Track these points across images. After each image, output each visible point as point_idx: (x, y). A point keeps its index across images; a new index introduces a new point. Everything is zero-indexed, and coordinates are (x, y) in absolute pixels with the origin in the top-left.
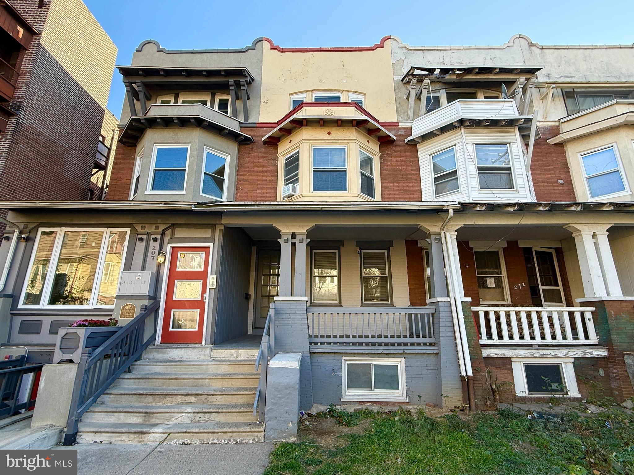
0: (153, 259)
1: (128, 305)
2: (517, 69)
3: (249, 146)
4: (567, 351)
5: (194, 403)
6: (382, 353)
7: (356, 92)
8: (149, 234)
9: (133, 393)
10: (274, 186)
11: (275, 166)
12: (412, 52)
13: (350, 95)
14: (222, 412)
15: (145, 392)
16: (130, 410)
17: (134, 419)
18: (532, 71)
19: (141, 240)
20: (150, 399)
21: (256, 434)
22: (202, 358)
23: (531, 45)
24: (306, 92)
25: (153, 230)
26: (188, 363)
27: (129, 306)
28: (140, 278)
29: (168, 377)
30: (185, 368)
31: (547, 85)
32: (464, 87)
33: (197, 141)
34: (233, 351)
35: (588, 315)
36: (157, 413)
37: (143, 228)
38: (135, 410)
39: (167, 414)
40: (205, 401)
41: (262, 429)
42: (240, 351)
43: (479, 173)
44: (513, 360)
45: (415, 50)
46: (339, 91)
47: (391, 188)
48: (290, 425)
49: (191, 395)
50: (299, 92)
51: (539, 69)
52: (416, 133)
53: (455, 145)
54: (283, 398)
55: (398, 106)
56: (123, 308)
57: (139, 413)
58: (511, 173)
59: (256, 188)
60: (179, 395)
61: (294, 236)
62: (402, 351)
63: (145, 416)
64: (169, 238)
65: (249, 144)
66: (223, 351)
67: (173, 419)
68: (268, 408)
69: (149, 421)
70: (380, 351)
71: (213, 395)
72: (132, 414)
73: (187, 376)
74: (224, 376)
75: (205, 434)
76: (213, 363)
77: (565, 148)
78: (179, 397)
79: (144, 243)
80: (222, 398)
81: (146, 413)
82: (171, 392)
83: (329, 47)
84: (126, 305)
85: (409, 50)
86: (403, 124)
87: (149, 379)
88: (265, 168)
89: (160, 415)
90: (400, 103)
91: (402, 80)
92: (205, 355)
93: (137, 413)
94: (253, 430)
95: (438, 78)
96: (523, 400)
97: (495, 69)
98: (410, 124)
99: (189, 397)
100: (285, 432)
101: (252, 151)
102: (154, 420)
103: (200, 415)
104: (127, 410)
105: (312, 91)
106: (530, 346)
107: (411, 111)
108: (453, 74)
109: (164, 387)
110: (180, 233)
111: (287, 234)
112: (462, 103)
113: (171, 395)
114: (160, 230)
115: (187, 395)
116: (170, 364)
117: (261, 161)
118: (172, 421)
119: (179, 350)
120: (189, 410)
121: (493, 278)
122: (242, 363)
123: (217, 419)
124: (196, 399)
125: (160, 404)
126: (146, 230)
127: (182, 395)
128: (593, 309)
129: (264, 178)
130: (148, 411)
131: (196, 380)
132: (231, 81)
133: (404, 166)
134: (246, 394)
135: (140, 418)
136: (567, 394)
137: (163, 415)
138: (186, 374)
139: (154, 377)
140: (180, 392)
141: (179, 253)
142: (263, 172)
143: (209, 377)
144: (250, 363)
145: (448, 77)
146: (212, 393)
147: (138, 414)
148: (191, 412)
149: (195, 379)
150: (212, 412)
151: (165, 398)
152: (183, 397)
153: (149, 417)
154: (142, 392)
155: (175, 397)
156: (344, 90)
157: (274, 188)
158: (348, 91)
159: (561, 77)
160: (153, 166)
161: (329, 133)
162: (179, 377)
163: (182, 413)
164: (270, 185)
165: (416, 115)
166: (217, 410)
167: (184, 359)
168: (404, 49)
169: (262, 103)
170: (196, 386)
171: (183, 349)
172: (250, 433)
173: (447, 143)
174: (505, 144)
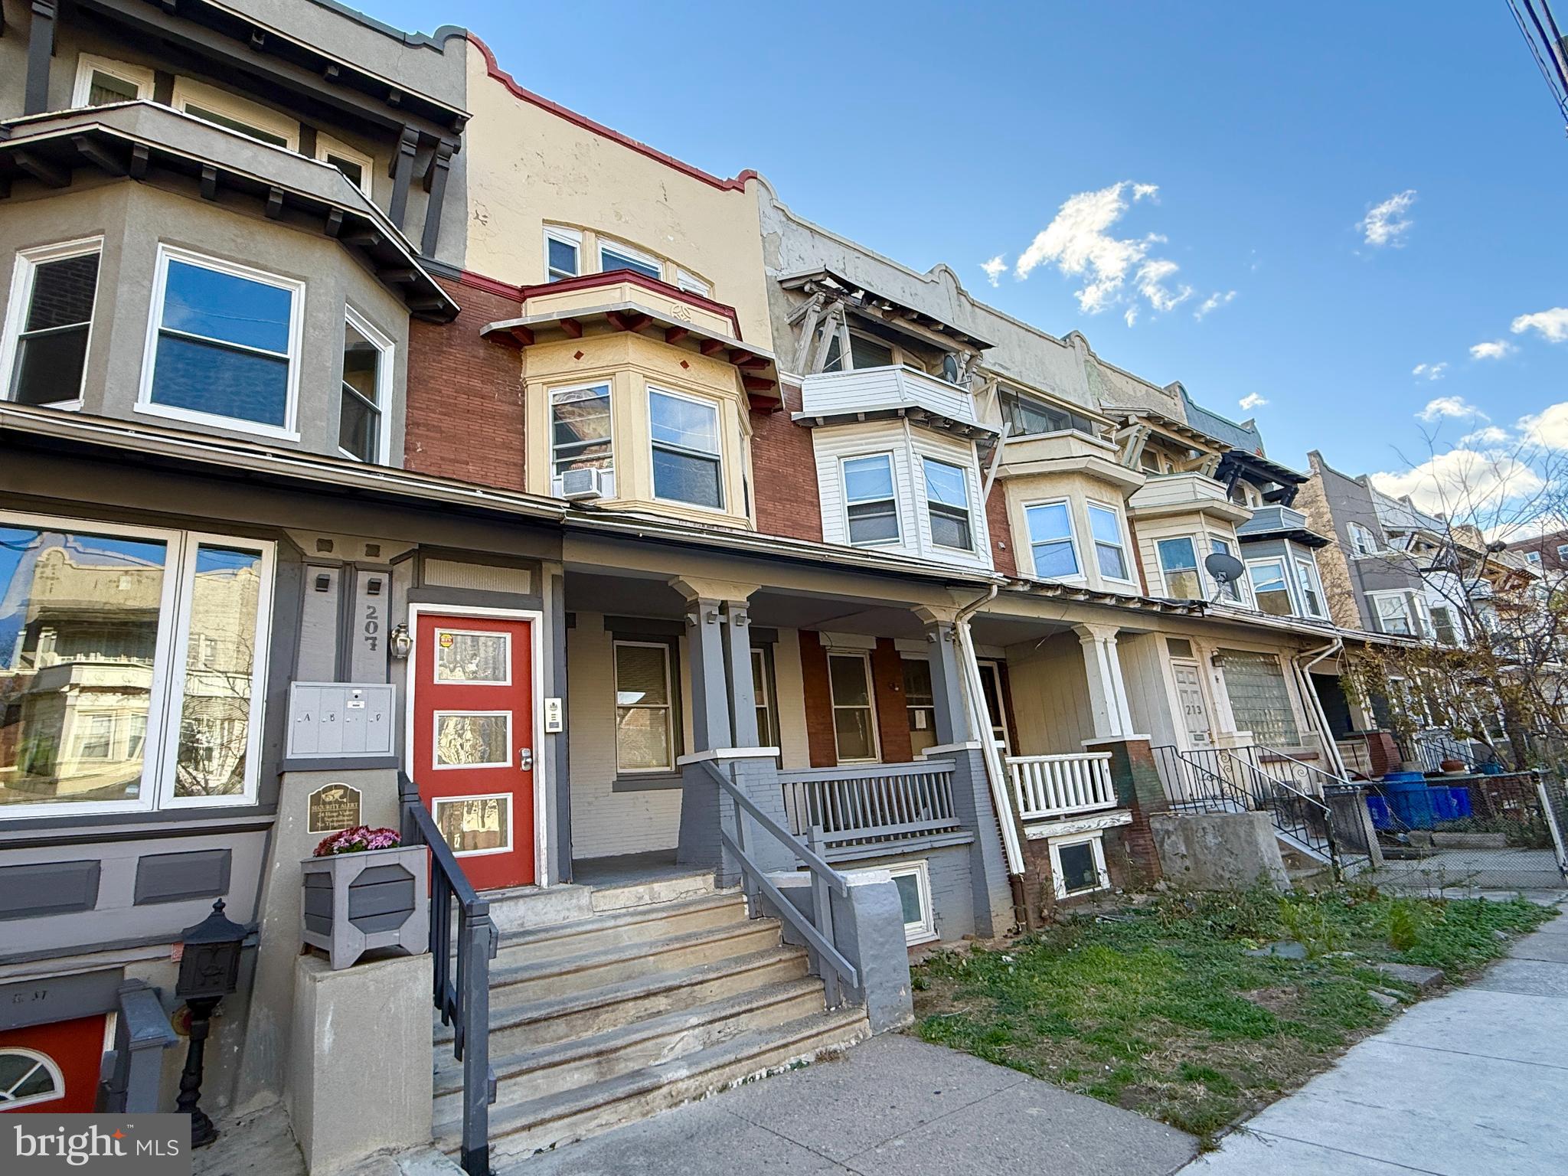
0: (374, 646)
1: (330, 788)
2: (965, 335)
3: (439, 329)
4: (1098, 819)
5: (667, 1011)
6: (903, 854)
7: (693, 273)
8: (349, 568)
9: (512, 1021)
10: (517, 459)
11: (515, 404)
12: (794, 226)
13: (681, 274)
14: (758, 1008)
15: (543, 1013)
16: (557, 1058)
17: (575, 1078)
18: (978, 345)
19: (323, 584)
20: (560, 1027)
21: (857, 1025)
22: (574, 916)
23: (960, 292)
24: (584, 229)
25: (360, 556)
26: (568, 931)
27: (339, 793)
28: (362, 704)
29: (556, 970)
30: (563, 944)
31: (991, 375)
32: (876, 334)
33: (332, 282)
34: (641, 889)
35: (1105, 765)
36: (625, 1047)
37: (325, 545)
38: (570, 1054)
39: (649, 1044)
40: (690, 1001)
41: (864, 1013)
42: (656, 886)
43: (931, 514)
44: (1050, 841)
45: (799, 224)
46: (657, 256)
47: (770, 514)
48: (903, 993)
49: (655, 994)
50: (568, 225)
51: (989, 346)
52: (813, 407)
53: (892, 451)
54: (887, 942)
55: (775, 334)
56: (316, 800)
57: (581, 1058)
58: (967, 522)
59: (464, 457)
60: (628, 1000)
61: (724, 607)
62: (928, 846)
63: (599, 1063)
64: (407, 585)
65: (441, 324)
66: (619, 891)
67: (666, 1051)
68: (867, 970)
69: (611, 1071)
70: (899, 851)
71: (701, 983)
72: (565, 1066)
73: (603, 959)
74: (685, 942)
75: (772, 1054)
76: (629, 919)
77: (1004, 489)
78: (631, 1004)
79: (333, 594)
80: (722, 985)
81: (599, 1054)
82: (610, 998)
83: (637, 140)
84: (325, 791)
85: (789, 218)
86: (788, 378)
87: (505, 984)
88: (488, 405)
89: (633, 1049)
90: (777, 330)
91: (781, 282)
92: (580, 908)
93: (574, 1060)
94: (850, 1019)
95: (857, 307)
96: (1065, 903)
97: (938, 323)
98: (799, 382)
99: (652, 998)
100: (895, 1010)
101: (450, 346)
102: (622, 1065)
103: (718, 1026)
104: (548, 1060)
105: (598, 233)
106: (1056, 818)
107: (803, 355)
108: (879, 307)
109: (552, 998)
110: (438, 574)
111: (710, 603)
112: (905, 374)
113: (608, 1005)
114: (384, 559)
115: (648, 995)
116: (522, 940)
117: (476, 383)
118: (664, 1057)
119: (511, 903)
120: (694, 1021)
121: (923, 712)
122: (692, 909)
123: (753, 1026)
124: (670, 1001)
125: (590, 1033)
126: (337, 554)
127: (636, 999)
128: (1109, 754)
129: (488, 430)
130: (602, 1047)
131: (627, 964)
132: (413, 129)
133: (791, 470)
134: (763, 966)
135: (587, 1070)
136: (1099, 885)
137: (639, 1047)
138: (597, 954)
139: (519, 976)
140: (631, 992)
141: (438, 631)
142: (483, 415)
143: (654, 950)
144: (709, 905)
145: (873, 312)
146: (700, 978)
147: (577, 1064)
148: (698, 1025)
149: (624, 961)
150: (738, 1014)
151: (598, 1016)
152: (640, 1002)
153: (609, 1061)
154: (535, 1015)
155: (621, 1006)
156: (669, 259)
157: (515, 464)
158: (678, 265)
159: (995, 364)
160: (156, 321)
161: (685, 365)
162: (583, 963)
163: (682, 1031)
164: (504, 455)
165: (810, 368)
166: (749, 1006)
167: (529, 926)
168: (780, 212)
169: (471, 217)
170: (629, 977)
171: (521, 901)
172: (847, 1027)
173: (875, 443)
174: (960, 467)
